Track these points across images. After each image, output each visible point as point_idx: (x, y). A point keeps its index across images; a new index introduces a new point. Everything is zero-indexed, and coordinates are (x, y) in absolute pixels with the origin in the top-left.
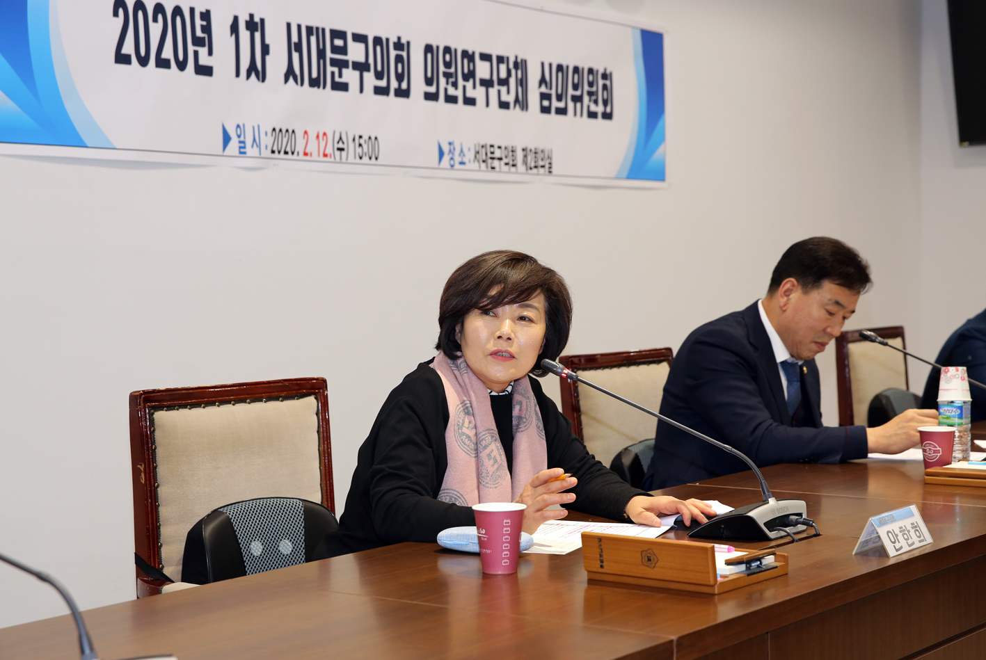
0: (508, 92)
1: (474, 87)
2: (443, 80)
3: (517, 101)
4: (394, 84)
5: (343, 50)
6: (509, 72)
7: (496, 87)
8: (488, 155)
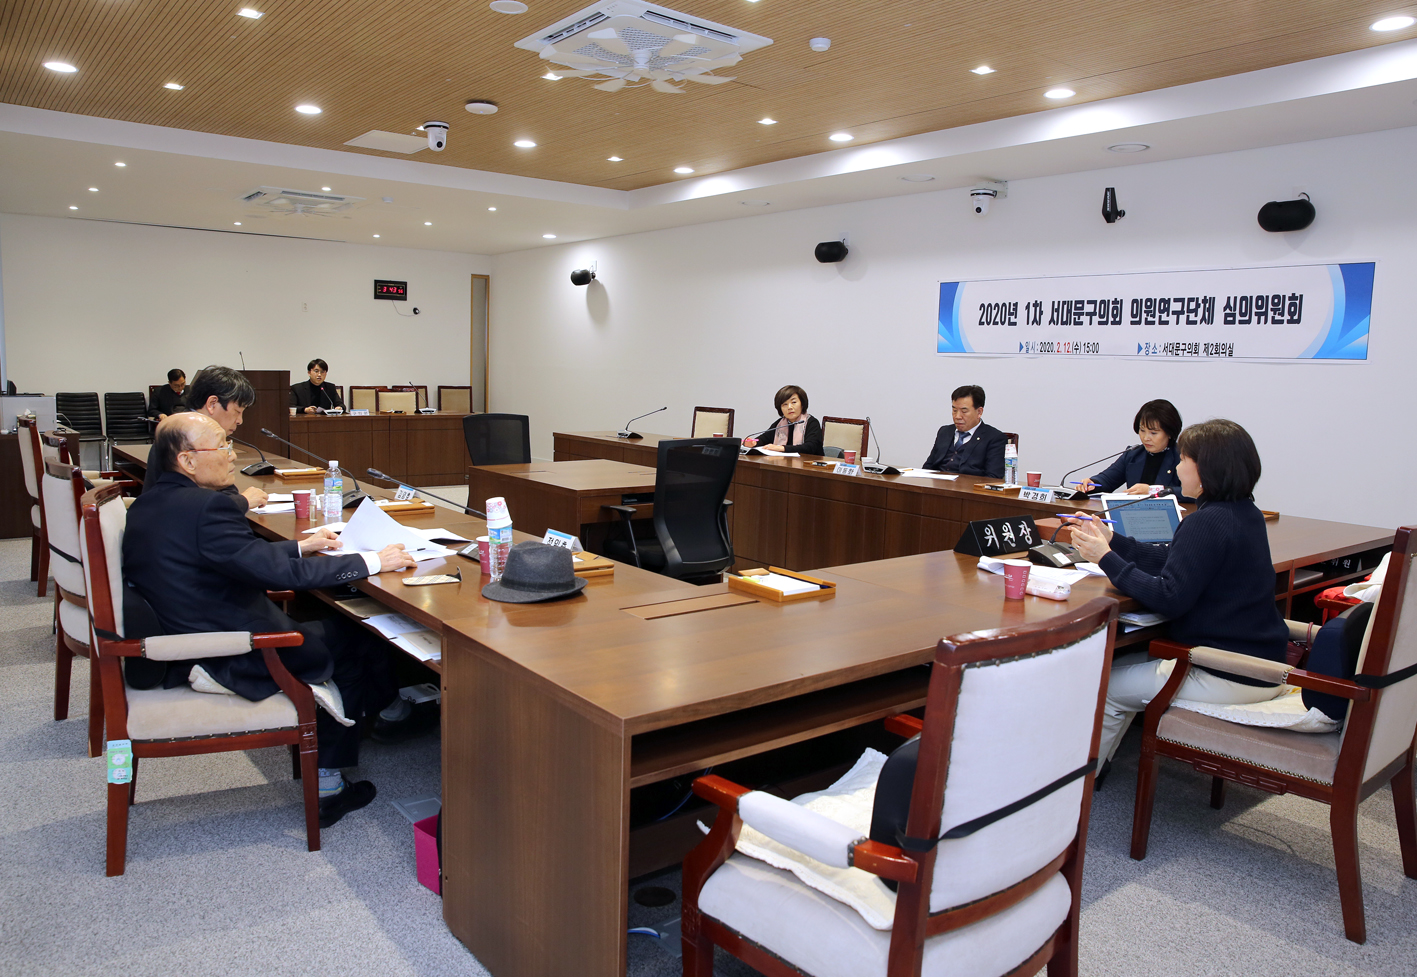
0: (1196, 316)
1: (1168, 315)
2: (1144, 315)
3: (1203, 319)
4: (1111, 319)
5: (1082, 308)
6: (1198, 306)
7: (1186, 314)
8: (1174, 349)
